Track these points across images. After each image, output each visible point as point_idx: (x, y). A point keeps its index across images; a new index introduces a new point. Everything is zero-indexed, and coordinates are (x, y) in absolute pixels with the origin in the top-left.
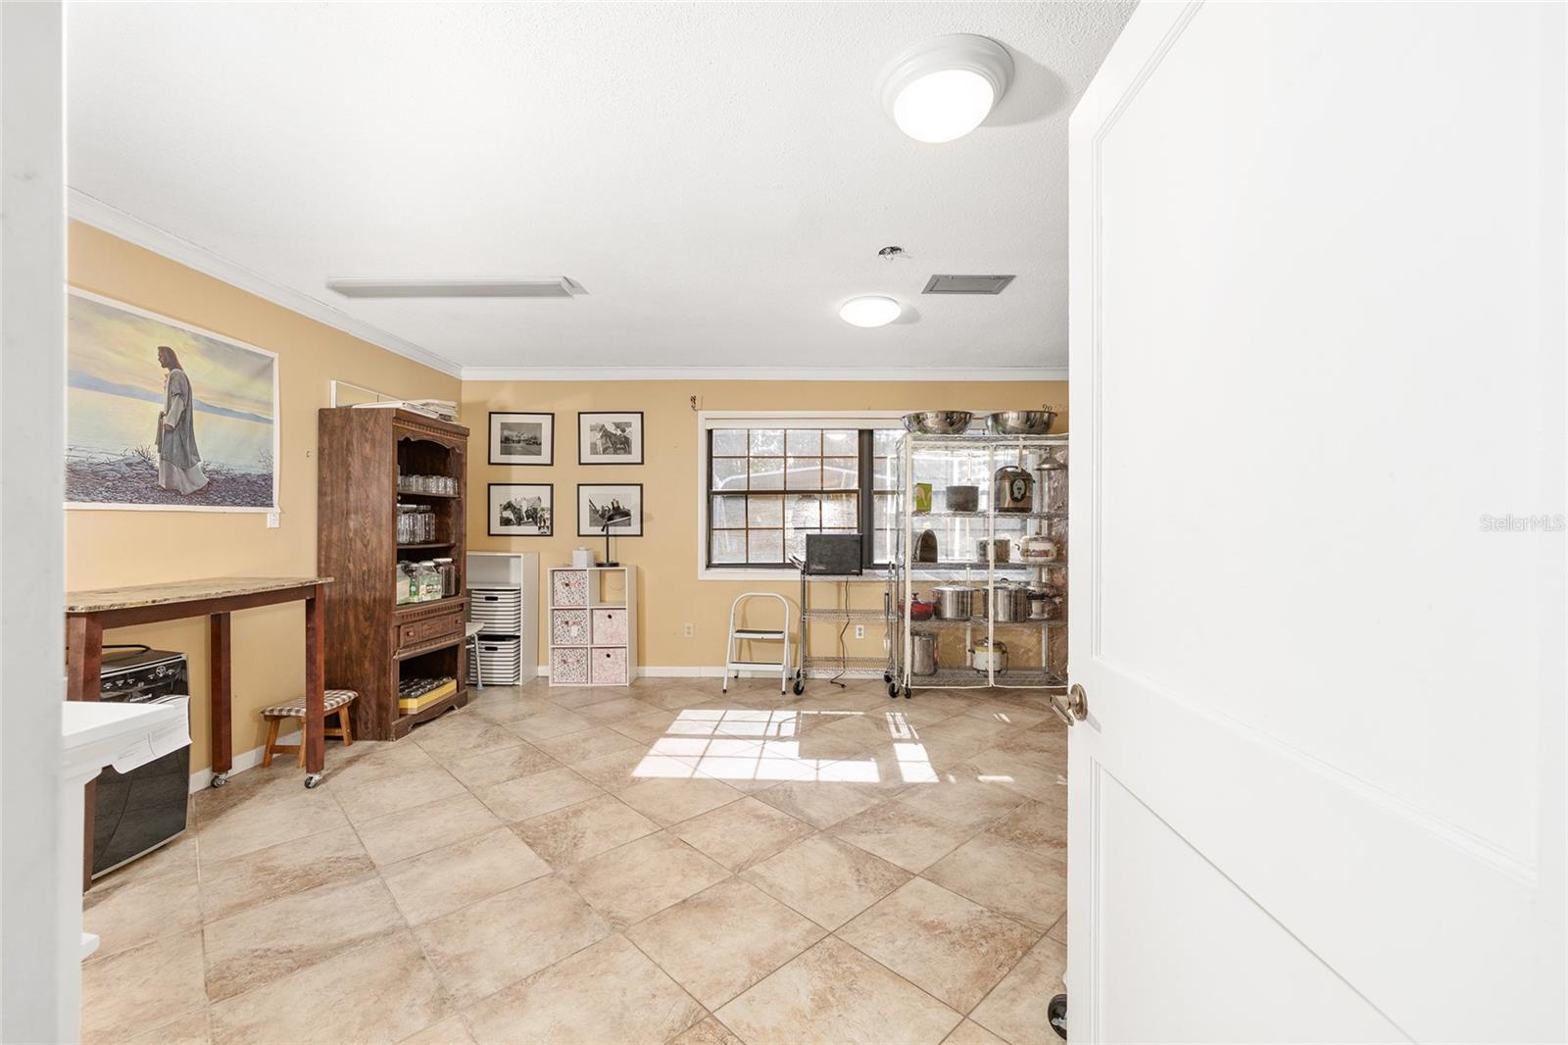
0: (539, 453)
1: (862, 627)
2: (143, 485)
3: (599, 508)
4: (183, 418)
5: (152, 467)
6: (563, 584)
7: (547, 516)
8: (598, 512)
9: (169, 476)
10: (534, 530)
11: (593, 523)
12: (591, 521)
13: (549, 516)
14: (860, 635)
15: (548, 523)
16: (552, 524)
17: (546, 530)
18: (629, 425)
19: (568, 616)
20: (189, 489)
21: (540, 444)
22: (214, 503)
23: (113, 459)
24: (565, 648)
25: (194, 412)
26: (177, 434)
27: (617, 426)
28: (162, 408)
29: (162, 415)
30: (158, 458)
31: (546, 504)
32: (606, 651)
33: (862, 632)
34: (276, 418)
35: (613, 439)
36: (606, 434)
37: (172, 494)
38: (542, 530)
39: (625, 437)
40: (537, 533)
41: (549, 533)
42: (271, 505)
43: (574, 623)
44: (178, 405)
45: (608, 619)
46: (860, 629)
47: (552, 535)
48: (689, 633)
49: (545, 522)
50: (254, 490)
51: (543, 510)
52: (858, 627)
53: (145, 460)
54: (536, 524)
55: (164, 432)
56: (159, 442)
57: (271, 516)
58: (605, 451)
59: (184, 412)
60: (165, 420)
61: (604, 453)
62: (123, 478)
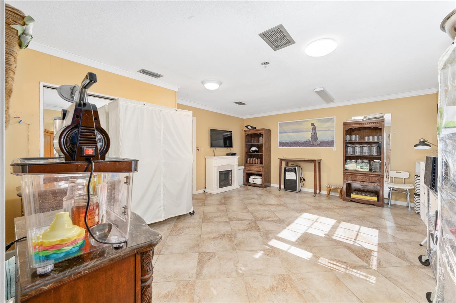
2: (309, 144)
4: (315, 133)
5: (310, 141)
9: (313, 142)
20: (316, 144)
22: (321, 146)
23: (305, 141)
25: (317, 132)
26: (314, 136)
28: (311, 132)
29: (311, 134)
30: (311, 140)
34: (335, 129)
37: (313, 145)
42: (334, 146)
44: (314, 132)
50: (330, 143)
53: (309, 141)
55: (312, 136)
56: (311, 138)
57: (334, 148)
59: (315, 132)
60: (312, 134)
62: (306, 143)
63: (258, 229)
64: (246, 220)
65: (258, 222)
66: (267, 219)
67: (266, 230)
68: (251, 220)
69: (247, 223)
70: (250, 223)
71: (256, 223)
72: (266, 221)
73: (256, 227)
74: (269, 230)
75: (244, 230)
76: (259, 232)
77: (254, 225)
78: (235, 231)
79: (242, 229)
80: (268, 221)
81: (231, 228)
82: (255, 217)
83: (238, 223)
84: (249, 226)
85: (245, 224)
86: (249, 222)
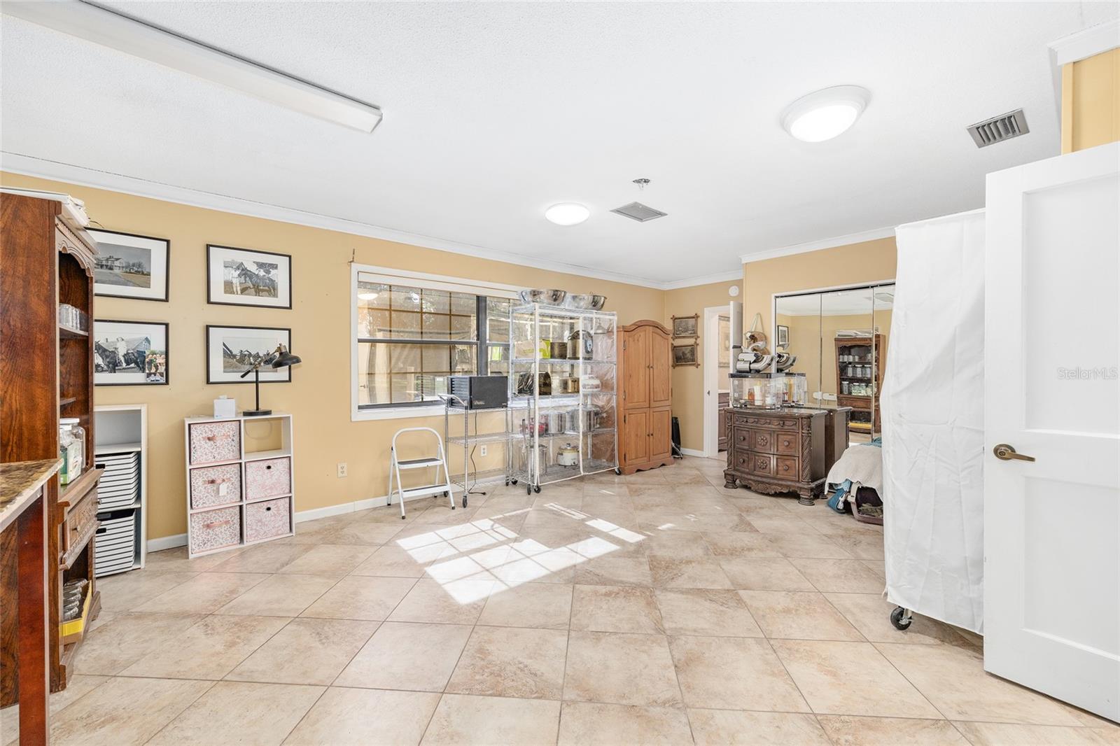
0: (147, 285)
1: (485, 446)
3: (236, 352)
6: (204, 438)
7: (161, 360)
8: (234, 356)
10: (139, 377)
11: (227, 368)
12: (225, 367)
13: (164, 361)
14: (484, 453)
15: (162, 369)
16: (167, 370)
17: (158, 377)
18: (275, 267)
19: (212, 474)
21: (149, 274)
24: (208, 512)
27: (261, 265)
31: (158, 345)
32: (266, 505)
33: (486, 451)
35: (255, 279)
36: (245, 273)
38: (153, 378)
39: (270, 280)
40: (143, 381)
41: (163, 380)
43: (224, 480)
45: (267, 471)
46: (484, 449)
47: (167, 383)
48: (343, 472)
49: (157, 369)
51: (153, 353)
52: (482, 447)
54: (143, 370)
58: (243, 291)
61: (242, 293)
63: (654, 564)
64: (682, 593)
65: (648, 581)
66: (615, 589)
67: (636, 559)
68: (666, 589)
69: (682, 582)
70: (673, 578)
71: (655, 580)
72: (622, 582)
73: (658, 568)
74: (629, 558)
75: (689, 562)
76: (653, 556)
77: (661, 572)
78: (710, 561)
79: (693, 564)
80: (614, 583)
81: (723, 569)
82: (651, 604)
83: (707, 580)
84: (675, 572)
85: (686, 576)
86: (673, 584)
